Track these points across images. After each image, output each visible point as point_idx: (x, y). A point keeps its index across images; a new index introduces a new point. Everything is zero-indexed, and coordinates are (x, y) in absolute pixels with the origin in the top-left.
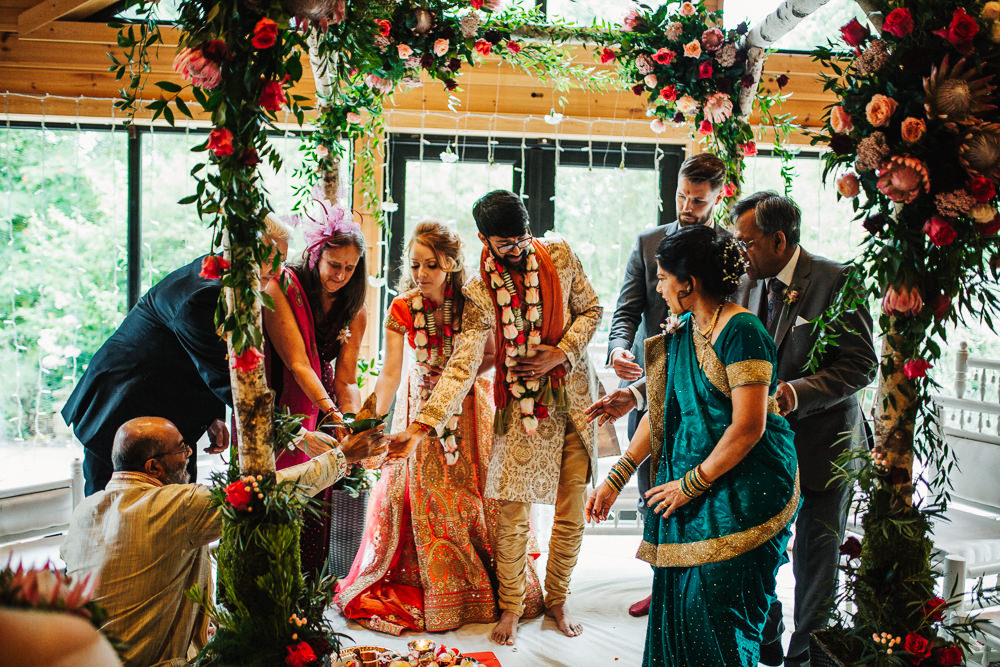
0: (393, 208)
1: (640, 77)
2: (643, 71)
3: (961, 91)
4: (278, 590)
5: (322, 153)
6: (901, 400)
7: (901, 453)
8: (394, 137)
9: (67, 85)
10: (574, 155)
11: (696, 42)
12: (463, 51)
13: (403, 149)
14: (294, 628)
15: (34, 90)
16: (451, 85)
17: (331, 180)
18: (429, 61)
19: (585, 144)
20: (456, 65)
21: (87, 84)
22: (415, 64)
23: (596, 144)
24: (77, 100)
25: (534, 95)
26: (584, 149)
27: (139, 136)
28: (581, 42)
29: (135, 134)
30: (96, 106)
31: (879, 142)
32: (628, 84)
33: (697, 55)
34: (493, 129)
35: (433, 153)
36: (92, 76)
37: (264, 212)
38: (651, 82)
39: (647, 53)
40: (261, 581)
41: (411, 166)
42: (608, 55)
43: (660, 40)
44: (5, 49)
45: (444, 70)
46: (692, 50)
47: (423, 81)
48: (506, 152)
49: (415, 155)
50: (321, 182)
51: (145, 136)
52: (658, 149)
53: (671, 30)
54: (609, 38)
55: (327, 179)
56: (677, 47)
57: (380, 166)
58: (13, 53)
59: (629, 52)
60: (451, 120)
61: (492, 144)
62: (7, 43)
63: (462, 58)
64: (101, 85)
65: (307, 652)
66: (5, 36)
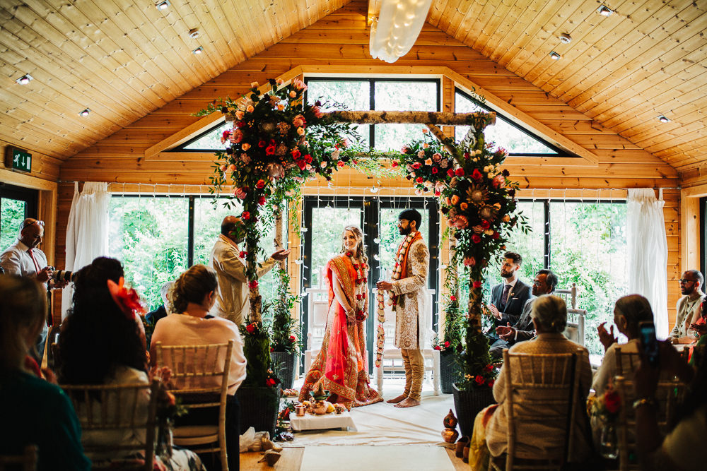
0: (306, 230)
1: (409, 173)
2: (409, 171)
3: (478, 194)
4: (263, 359)
5: (275, 208)
6: (475, 296)
7: (476, 314)
8: (306, 198)
9: (164, 179)
10: (387, 203)
11: (430, 159)
12: (332, 165)
14: (269, 374)
15: (151, 182)
16: (329, 179)
17: (279, 219)
18: (319, 170)
19: (392, 198)
20: (330, 171)
21: (172, 179)
22: (313, 171)
23: (397, 198)
24: (169, 185)
25: (368, 178)
26: (391, 202)
27: (193, 200)
28: (384, 158)
30: (177, 188)
31: (454, 210)
32: (405, 176)
33: (430, 164)
34: (350, 192)
35: (323, 205)
36: (175, 175)
38: (413, 175)
39: (411, 163)
40: (258, 356)
41: (314, 210)
42: (395, 164)
43: (416, 158)
44: (139, 165)
45: (327, 173)
46: (428, 162)
47: (318, 177)
48: (356, 203)
49: (316, 206)
50: (274, 220)
51: (196, 200)
52: (425, 200)
53: (420, 154)
54: (395, 156)
55: (277, 219)
56: (422, 161)
57: (300, 212)
58: (142, 167)
59: (404, 162)
60: (331, 190)
61: (349, 200)
62: (140, 162)
63: (333, 168)
64: (179, 179)
65: (272, 382)
66: (139, 159)
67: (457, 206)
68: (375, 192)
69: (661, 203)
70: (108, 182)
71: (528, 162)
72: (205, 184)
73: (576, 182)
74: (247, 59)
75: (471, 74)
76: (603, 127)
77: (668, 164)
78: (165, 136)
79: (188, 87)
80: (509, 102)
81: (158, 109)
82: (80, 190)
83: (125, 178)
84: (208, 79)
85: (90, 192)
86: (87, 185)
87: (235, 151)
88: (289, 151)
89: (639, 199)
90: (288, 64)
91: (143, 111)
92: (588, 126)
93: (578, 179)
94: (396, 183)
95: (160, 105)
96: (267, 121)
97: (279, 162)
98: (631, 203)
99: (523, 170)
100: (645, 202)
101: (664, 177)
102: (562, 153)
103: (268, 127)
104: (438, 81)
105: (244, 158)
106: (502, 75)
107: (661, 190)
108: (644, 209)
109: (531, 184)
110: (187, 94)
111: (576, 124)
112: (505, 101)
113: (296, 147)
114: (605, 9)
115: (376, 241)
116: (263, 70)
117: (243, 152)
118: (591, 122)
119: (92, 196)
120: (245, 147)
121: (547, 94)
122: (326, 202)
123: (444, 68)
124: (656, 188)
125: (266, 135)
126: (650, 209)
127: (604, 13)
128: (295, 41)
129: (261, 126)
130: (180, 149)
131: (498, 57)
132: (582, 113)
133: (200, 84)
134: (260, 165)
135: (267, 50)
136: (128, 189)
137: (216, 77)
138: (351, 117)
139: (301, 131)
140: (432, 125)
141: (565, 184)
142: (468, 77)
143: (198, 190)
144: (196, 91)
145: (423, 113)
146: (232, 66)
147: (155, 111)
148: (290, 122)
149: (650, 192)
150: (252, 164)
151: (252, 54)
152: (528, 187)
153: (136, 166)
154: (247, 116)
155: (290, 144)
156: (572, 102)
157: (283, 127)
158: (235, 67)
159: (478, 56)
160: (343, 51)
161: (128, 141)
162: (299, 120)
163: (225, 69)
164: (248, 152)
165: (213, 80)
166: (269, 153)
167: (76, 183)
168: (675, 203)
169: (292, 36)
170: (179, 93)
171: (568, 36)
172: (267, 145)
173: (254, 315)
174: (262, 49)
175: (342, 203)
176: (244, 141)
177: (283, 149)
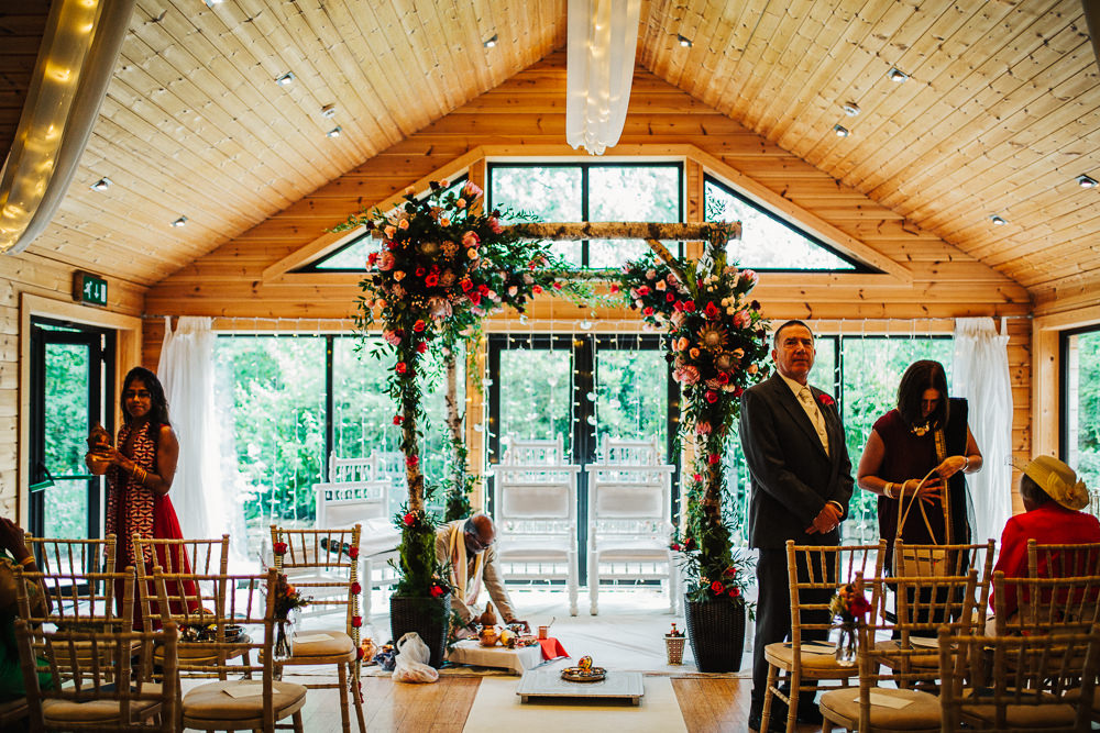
0: (491, 383)
1: (634, 301)
2: (635, 297)
3: (713, 337)
4: (426, 561)
5: (446, 352)
6: (713, 474)
7: (713, 499)
8: (491, 336)
9: (292, 311)
10: (606, 343)
11: (663, 281)
12: (525, 291)
13: (497, 343)
14: (434, 580)
15: (272, 316)
16: (521, 310)
17: (451, 368)
18: (506, 298)
19: (613, 336)
20: (522, 300)
21: (301, 311)
22: (498, 300)
23: (620, 336)
24: (297, 320)
25: (580, 307)
26: (612, 341)
27: (332, 340)
28: (599, 280)
29: (330, 339)
30: (309, 324)
31: (681, 359)
32: (629, 304)
33: (664, 289)
34: (553, 328)
35: (514, 346)
36: (306, 306)
37: (419, 396)
38: (639, 304)
39: (636, 287)
40: (419, 557)
41: (504, 354)
42: (615, 288)
43: (643, 278)
44: (255, 292)
45: (518, 304)
46: (661, 286)
47: (505, 308)
48: (562, 343)
49: (505, 348)
50: (445, 369)
51: (336, 340)
52: (661, 338)
53: (650, 274)
54: (616, 277)
55: (449, 368)
56: (652, 283)
57: (483, 356)
58: (259, 294)
59: (628, 286)
60: (525, 325)
61: (552, 338)
62: (257, 288)
63: (526, 296)
64: (311, 311)
65: (439, 590)
66: (255, 284)
67: (686, 352)
68: (587, 327)
69: (1005, 339)
70: (213, 317)
71: (810, 281)
72: (348, 318)
73: (880, 309)
74: (405, 138)
75: (729, 155)
76: (920, 229)
77: (1015, 282)
78: (291, 250)
79: (321, 180)
80: (783, 194)
81: (281, 212)
82: (174, 328)
83: (235, 312)
84: (351, 168)
85: (187, 331)
86: (183, 321)
87: (383, 280)
88: (457, 281)
89: (971, 333)
90: (463, 144)
91: (258, 215)
92: (898, 228)
93: (883, 305)
94: (616, 315)
95: (283, 206)
96: (428, 239)
97: (445, 296)
98: (960, 339)
99: (803, 293)
100: (981, 337)
101: (1009, 301)
102: (862, 268)
103: (429, 248)
104: (679, 165)
105: (397, 290)
106: (772, 155)
107: (1005, 319)
108: (978, 346)
109: (814, 313)
110: (320, 190)
111: (880, 225)
112: (776, 192)
113: (467, 275)
114: (897, 73)
115: (591, 397)
116: (429, 154)
117: (396, 282)
118: (903, 222)
119: (191, 337)
120: (399, 276)
121: (838, 182)
122: (520, 341)
123: (687, 147)
124: (997, 317)
125: (425, 258)
126: (987, 347)
127: (897, 79)
128: (474, 111)
129: (419, 246)
130: (311, 268)
131: (766, 130)
132: (888, 208)
133: (337, 175)
134: (419, 299)
135: (433, 124)
136: (239, 325)
137: (361, 165)
138: (542, 232)
139: (473, 254)
140: (653, 241)
141: (865, 312)
142: (723, 159)
143: (337, 326)
144: (334, 184)
145: (641, 225)
146: (383, 149)
147: (275, 214)
148: (458, 241)
149: (988, 323)
150: (407, 299)
151: (412, 130)
152: (810, 317)
153: (250, 293)
154: (399, 234)
155: (459, 272)
156: (874, 194)
157: (449, 248)
158: (387, 150)
159: (737, 127)
160: (542, 124)
161: (239, 258)
162: (469, 237)
163: (374, 154)
164: (403, 283)
165: (357, 170)
166: (429, 285)
167: (168, 319)
168: (1024, 339)
169: (468, 103)
170: (308, 188)
171: (855, 105)
172: (428, 273)
173: (414, 501)
174: (426, 123)
175: (541, 342)
176: (396, 267)
177: (449, 278)
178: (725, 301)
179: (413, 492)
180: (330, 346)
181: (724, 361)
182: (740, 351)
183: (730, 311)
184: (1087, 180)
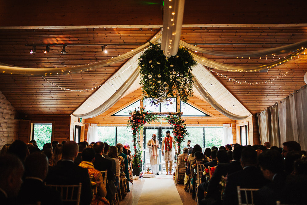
0: (144, 135)
3: (179, 129)
10: (164, 128)
13: (145, 128)
14: (138, 165)
15: (107, 123)
16: (150, 123)
19: (165, 127)
20: (150, 122)
21: (112, 123)
29: (116, 127)
30: (113, 125)
32: (167, 122)
34: (155, 126)
35: (149, 129)
36: (113, 122)
37: (136, 138)
38: (169, 122)
39: (169, 120)
40: (136, 161)
41: (146, 130)
42: (165, 120)
45: (149, 122)
46: (172, 119)
48: (156, 128)
51: (118, 128)
57: (143, 131)
58: (104, 120)
59: (167, 119)
60: (150, 125)
63: (151, 121)
64: (114, 123)
66: (104, 118)
68: (161, 126)
69: (231, 127)
70: (97, 124)
71: (199, 118)
72: (120, 124)
73: (210, 122)
74: (130, 94)
78: (111, 112)
80: (193, 103)
82: (90, 126)
83: (100, 123)
85: (93, 126)
86: (92, 124)
87: (131, 121)
89: (226, 127)
92: (213, 109)
94: (165, 124)
97: (140, 123)
98: (224, 127)
99: (197, 120)
101: (232, 121)
102: (207, 116)
103: (138, 116)
104: (176, 98)
105: (133, 122)
107: (231, 124)
108: (227, 129)
109: (199, 123)
111: (210, 108)
115: (161, 137)
116: (134, 96)
119: (93, 127)
120: (134, 120)
121: (203, 101)
122: (149, 128)
124: (230, 124)
125: (138, 118)
126: (228, 129)
130: (113, 115)
134: (137, 124)
135: (135, 91)
136: (101, 125)
137: (122, 98)
138: (154, 114)
139: (145, 117)
140: (170, 115)
141: (208, 123)
143: (118, 125)
145: (168, 113)
148: (142, 116)
149: (229, 125)
150: (135, 124)
151: (131, 92)
152: (198, 124)
154: (134, 115)
155: (142, 120)
157: (141, 117)
158: (127, 95)
162: (144, 115)
164: (134, 121)
166: (138, 122)
167: (89, 124)
168: (235, 126)
172: (138, 120)
173: (135, 153)
174: (133, 91)
175: (153, 128)
176: (134, 119)
177: (141, 121)
178: (180, 124)
179: (135, 152)
180: (116, 129)
181: (180, 133)
182: (182, 131)
183: (181, 126)
184: (234, 106)
